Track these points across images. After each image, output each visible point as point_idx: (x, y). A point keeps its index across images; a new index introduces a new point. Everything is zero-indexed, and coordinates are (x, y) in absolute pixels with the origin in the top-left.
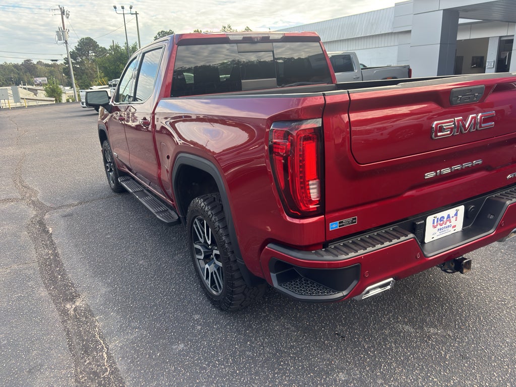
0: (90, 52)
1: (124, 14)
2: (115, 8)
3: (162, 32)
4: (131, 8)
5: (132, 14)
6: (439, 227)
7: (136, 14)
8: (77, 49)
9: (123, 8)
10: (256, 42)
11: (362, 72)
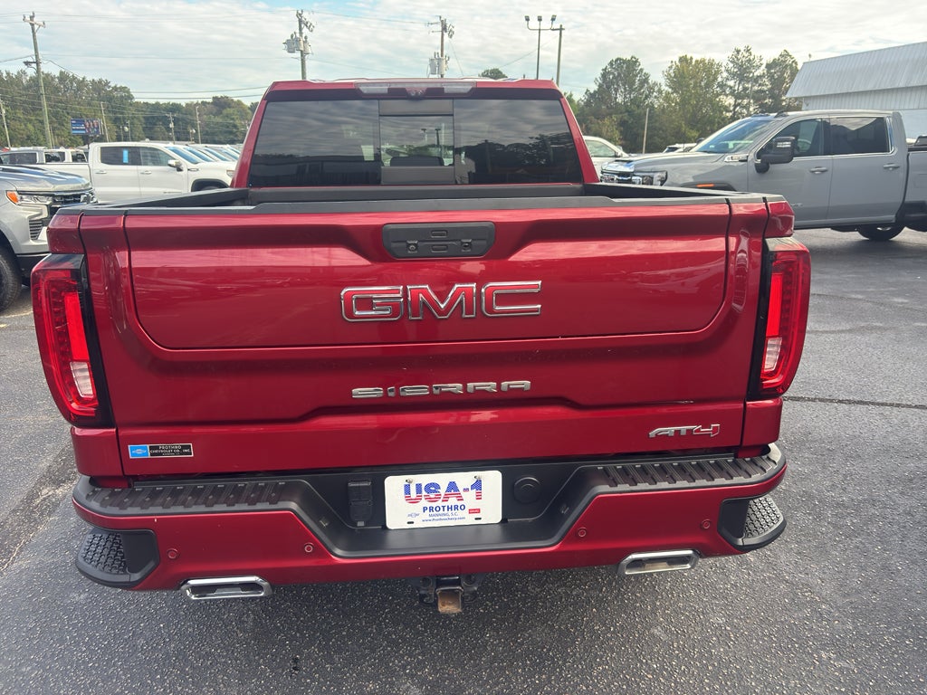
1: (540, 30)
2: (527, 19)
3: (617, 60)
4: (553, 19)
5: (553, 30)
6: (424, 503)
7: (561, 29)
9: (540, 19)
10: (418, 98)
11: (908, 155)
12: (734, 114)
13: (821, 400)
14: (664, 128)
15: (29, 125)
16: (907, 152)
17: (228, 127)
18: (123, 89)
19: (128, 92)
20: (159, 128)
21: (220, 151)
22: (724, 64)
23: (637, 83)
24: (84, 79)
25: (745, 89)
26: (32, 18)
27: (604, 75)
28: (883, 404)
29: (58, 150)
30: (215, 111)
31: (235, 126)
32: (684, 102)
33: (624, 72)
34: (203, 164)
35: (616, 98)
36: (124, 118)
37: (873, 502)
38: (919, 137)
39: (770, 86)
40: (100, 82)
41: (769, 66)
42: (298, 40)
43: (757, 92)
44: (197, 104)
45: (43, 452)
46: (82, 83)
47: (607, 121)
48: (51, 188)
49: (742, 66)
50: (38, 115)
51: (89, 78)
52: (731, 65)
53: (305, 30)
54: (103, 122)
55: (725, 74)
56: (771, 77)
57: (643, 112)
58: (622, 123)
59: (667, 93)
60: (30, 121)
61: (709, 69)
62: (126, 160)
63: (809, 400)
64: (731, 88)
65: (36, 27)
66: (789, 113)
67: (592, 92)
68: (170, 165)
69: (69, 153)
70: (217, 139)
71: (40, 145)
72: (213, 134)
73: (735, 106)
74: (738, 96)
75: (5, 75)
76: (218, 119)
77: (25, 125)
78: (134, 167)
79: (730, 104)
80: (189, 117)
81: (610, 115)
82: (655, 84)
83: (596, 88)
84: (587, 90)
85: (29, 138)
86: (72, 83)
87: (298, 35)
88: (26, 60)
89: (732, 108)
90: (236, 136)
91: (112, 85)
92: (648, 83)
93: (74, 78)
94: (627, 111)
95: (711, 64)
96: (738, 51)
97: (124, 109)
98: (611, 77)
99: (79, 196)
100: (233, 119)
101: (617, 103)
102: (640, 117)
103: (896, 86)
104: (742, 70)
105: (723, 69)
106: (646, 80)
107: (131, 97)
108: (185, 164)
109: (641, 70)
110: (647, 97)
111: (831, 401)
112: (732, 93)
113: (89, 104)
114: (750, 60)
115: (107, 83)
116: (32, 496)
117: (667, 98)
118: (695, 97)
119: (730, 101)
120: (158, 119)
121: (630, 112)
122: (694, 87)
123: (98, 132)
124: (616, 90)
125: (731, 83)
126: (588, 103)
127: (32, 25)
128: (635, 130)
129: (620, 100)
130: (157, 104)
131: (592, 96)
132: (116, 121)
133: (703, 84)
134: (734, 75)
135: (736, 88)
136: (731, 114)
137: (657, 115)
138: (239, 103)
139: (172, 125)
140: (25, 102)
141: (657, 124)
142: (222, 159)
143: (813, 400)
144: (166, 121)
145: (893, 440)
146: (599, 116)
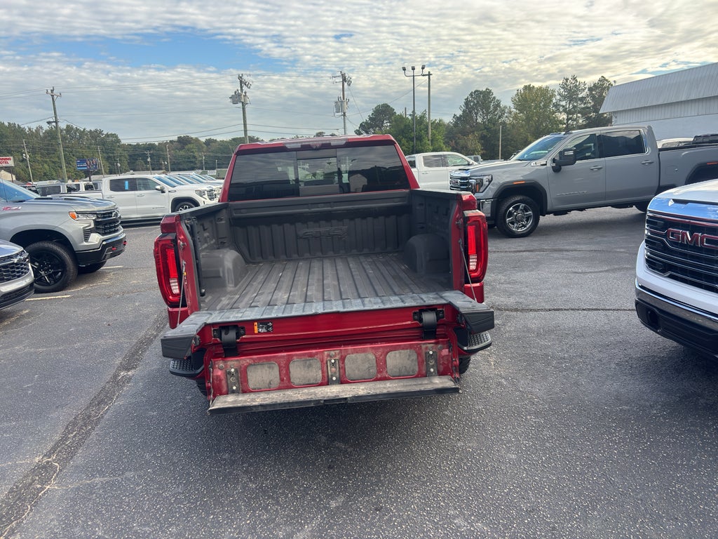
0: (385, 121)
1: (414, 76)
2: (404, 69)
3: (475, 91)
4: (423, 68)
5: (424, 75)
7: (429, 75)
8: (370, 119)
9: (413, 69)
10: (317, 149)
11: (659, 154)
12: (567, 126)
13: (572, 310)
14: (515, 139)
15: (45, 165)
16: (658, 152)
17: (189, 158)
18: (113, 135)
19: (117, 137)
20: (140, 162)
21: (188, 177)
22: (557, 89)
23: (492, 107)
24: (84, 129)
25: (574, 107)
26: (52, 91)
27: (467, 102)
28: (609, 310)
29: (75, 183)
30: (179, 146)
31: (194, 157)
32: (528, 119)
33: (481, 100)
34: (178, 187)
35: (477, 119)
36: (114, 157)
37: (581, 356)
38: (695, 137)
39: (592, 104)
40: (96, 131)
41: (590, 89)
42: (240, 95)
43: (583, 108)
44: (167, 143)
45: (116, 357)
46: (83, 133)
47: (471, 137)
48: (95, 209)
49: (570, 90)
50: (51, 157)
51: (88, 129)
52: (562, 90)
53: (245, 88)
54: (100, 160)
55: (558, 97)
56: (593, 98)
57: (498, 128)
58: (483, 138)
59: (516, 114)
60: (46, 162)
61: (544, 94)
62: (127, 188)
63: (565, 310)
64: (563, 106)
65: (55, 97)
66: (573, 132)
67: (458, 116)
68: (157, 189)
69: (82, 184)
70: (181, 167)
71: (54, 179)
72: (179, 164)
73: (568, 120)
74: (569, 112)
75: (27, 129)
76: (182, 153)
77: (43, 165)
78: (133, 192)
79: (564, 119)
80: (161, 153)
81: (473, 132)
82: (505, 107)
83: (461, 113)
84: (455, 115)
85: (45, 174)
86: (76, 133)
87: (240, 91)
88: (48, 120)
89: (565, 121)
90: (195, 164)
91: (105, 132)
92: (500, 107)
93: (77, 129)
94: (486, 128)
95: (546, 89)
96: (567, 80)
97: (114, 150)
98: (472, 104)
99: (111, 213)
100: (192, 152)
101: (477, 123)
102: (496, 132)
103: (680, 100)
104: (571, 92)
105: (556, 94)
106: (498, 105)
107: (119, 141)
108: (167, 188)
109: (494, 98)
110: (500, 117)
111: (578, 310)
112: (565, 111)
113: (89, 148)
114: (576, 86)
115: (101, 132)
116: (115, 376)
117: (516, 117)
118: (536, 115)
119: (563, 116)
120: (139, 156)
121: (488, 129)
122: (535, 109)
123: (96, 168)
124: (476, 114)
125: (563, 103)
126: (456, 125)
127: (52, 96)
128: (492, 142)
129: (479, 120)
130: (138, 145)
131: (458, 119)
132: (108, 159)
133: (541, 105)
134: (565, 97)
135: (568, 106)
136: (564, 126)
137: (509, 130)
138: (197, 140)
139: (149, 160)
140: (41, 149)
141: (509, 137)
142: (191, 183)
143: (567, 310)
144: (144, 157)
145: (607, 327)
146: (465, 133)
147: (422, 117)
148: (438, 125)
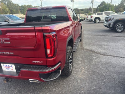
8: (100, 4)
10: (45, 9)
27: (122, 1)
83: (120, 3)
101: (124, 5)
146: (120, 8)
147: (110, 4)
148: (113, 6)
